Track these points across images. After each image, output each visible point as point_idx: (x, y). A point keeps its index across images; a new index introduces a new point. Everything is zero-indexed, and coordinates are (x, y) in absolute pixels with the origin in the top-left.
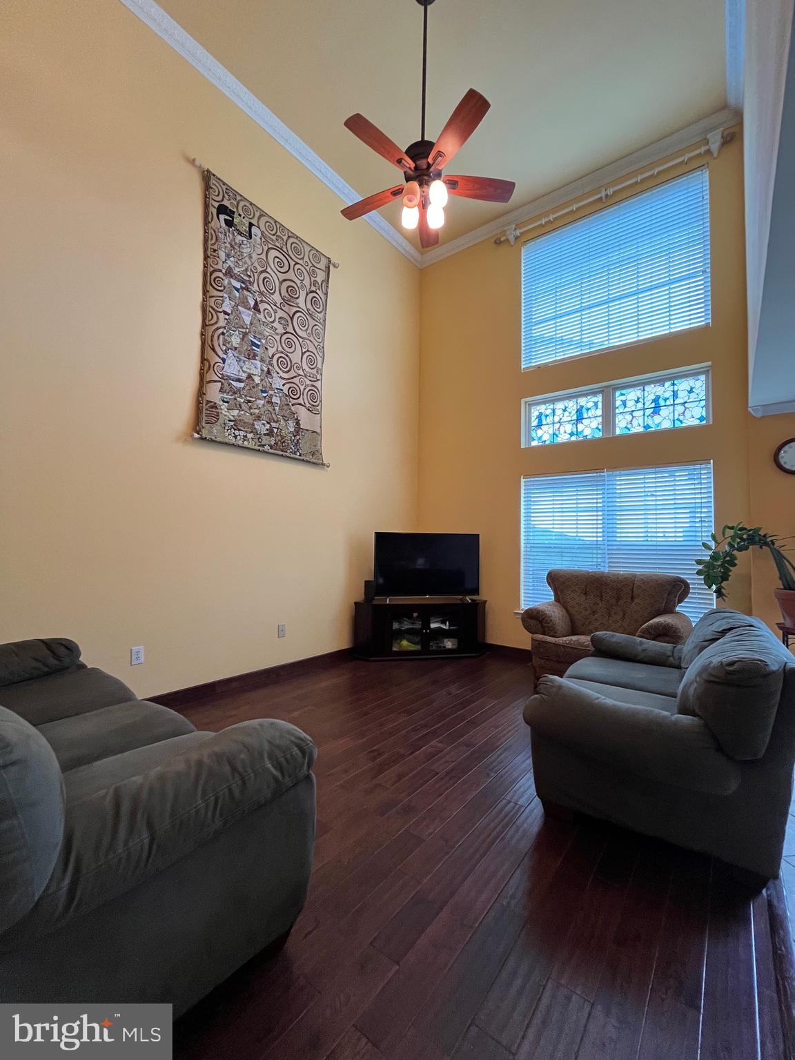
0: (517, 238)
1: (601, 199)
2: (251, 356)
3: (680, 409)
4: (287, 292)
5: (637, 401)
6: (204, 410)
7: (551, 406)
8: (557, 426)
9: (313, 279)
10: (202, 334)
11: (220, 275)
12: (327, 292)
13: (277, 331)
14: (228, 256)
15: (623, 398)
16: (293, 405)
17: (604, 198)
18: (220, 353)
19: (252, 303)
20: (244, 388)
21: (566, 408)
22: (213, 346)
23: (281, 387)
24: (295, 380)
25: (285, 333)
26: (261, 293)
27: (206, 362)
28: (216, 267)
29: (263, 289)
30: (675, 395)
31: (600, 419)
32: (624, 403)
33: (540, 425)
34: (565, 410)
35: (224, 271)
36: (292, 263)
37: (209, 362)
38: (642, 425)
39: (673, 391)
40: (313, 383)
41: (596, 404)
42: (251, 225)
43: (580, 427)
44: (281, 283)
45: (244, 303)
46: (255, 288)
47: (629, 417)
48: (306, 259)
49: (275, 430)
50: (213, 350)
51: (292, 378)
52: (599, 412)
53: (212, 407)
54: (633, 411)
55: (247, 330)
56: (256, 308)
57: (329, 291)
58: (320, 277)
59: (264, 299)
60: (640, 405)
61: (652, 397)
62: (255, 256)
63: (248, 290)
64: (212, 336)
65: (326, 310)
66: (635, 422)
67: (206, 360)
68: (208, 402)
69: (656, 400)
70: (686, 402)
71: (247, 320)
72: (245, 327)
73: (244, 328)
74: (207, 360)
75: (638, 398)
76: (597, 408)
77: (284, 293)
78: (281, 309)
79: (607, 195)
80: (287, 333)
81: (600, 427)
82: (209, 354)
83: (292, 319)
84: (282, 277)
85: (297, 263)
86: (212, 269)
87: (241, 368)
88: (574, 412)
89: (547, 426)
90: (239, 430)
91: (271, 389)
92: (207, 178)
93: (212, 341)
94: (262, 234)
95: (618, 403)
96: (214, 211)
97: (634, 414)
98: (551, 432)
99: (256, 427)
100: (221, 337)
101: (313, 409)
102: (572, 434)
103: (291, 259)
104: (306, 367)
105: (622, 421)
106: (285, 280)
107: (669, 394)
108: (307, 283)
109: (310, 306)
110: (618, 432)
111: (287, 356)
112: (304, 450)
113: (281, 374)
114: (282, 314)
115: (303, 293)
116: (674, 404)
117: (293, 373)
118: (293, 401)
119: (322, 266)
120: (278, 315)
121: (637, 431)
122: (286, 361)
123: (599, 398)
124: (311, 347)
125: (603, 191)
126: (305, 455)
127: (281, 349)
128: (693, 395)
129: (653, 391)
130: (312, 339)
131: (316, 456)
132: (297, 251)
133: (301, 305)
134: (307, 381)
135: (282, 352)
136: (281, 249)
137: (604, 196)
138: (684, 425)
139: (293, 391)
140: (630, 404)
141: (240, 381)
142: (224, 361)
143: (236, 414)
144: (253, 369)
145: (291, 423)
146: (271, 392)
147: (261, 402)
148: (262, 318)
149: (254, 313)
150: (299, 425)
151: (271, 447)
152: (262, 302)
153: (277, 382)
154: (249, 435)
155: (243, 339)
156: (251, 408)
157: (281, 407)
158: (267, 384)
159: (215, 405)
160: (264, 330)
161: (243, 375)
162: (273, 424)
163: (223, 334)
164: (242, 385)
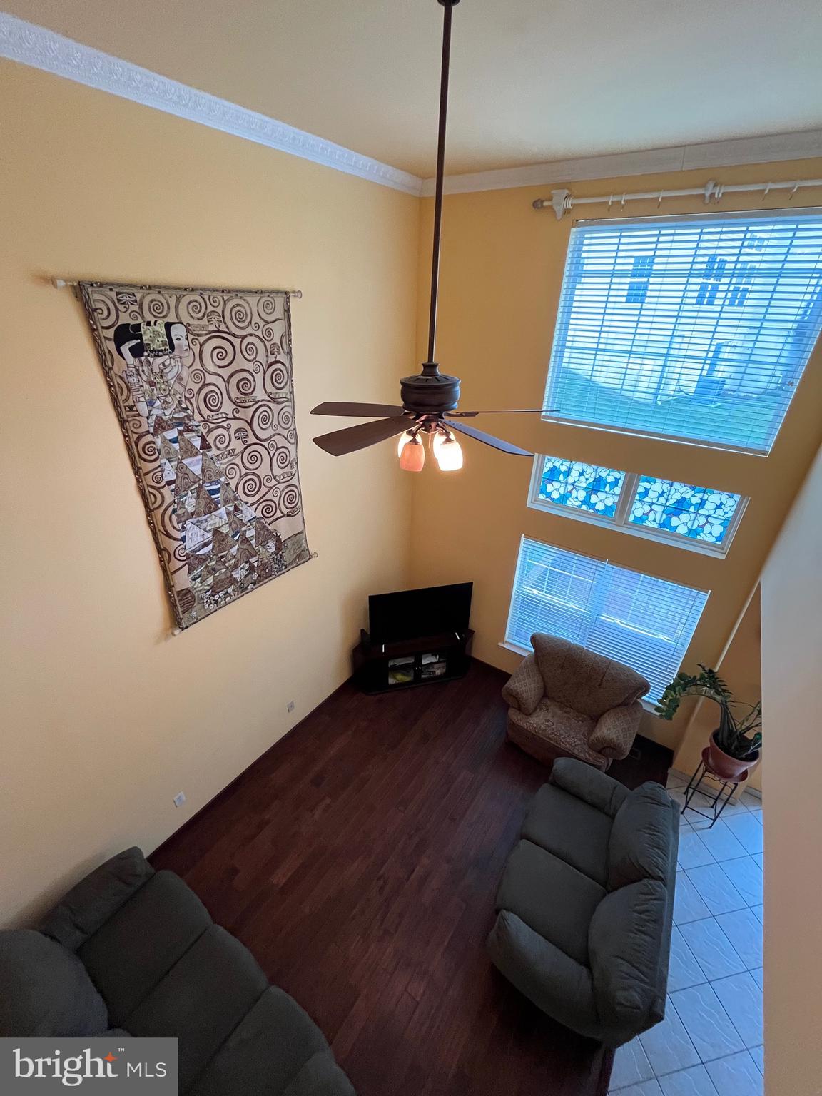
0: (567, 212)
1: (703, 195)
2: (211, 507)
3: (701, 520)
4: (239, 390)
5: (661, 495)
6: (177, 602)
7: (568, 464)
8: (570, 488)
9: (269, 344)
10: (150, 523)
11: (149, 438)
12: (290, 348)
13: (235, 453)
14: (151, 403)
15: (647, 485)
16: (269, 524)
17: (708, 198)
18: (178, 535)
19: (197, 443)
20: (213, 549)
21: (583, 471)
22: (166, 531)
23: (254, 515)
24: (269, 496)
25: (245, 448)
26: (206, 421)
27: (163, 552)
28: (140, 431)
29: (206, 413)
30: (701, 505)
31: (616, 499)
32: (647, 491)
33: (550, 480)
34: (582, 473)
35: (152, 430)
36: (236, 342)
37: (168, 551)
38: (658, 521)
39: (702, 499)
40: (289, 483)
41: (617, 480)
42: (168, 326)
43: (594, 499)
44: (227, 382)
45: (189, 451)
46: (198, 417)
47: (647, 508)
48: (256, 319)
49: (256, 564)
50: (169, 536)
51: (264, 495)
52: (617, 490)
53: (185, 594)
54: (653, 504)
55: (201, 482)
56: (205, 445)
57: (293, 346)
58: (278, 329)
59: (212, 426)
60: (662, 500)
61: (678, 496)
62: (185, 374)
63: (188, 430)
64: (163, 521)
65: (292, 377)
66: (651, 516)
67: (163, 550)
68: (178, 593)
69: (680, 502)
70: (709, 516)
71: (197, 469)
72: (197, 480)
73: (195, 483)
74: (165, 549)
75: (663, 492)
76: (617, 485)
77: (234, 394)
78: (236, 418)
79: (712, 195)
80: (248, 446)
81: (615, 507)
82: (165, 542)
83: (251, 425)
84: (226, 373)
85: (243, 338)
86: (135, 436)
87: (205, 530)
88: (591, 480)
89: (559, 484)
90: (218, 593)
91: (244, 525)
92: (81, 291)
93: (164, 527)
94: (188, 330)
95: (641, 489)
96: (111, 346)
97: (654, 507)
98: (562, 490)
99: (235, 576)
100: (174, 516)
101: (294, 510)
102: (583, 503)
103: (235, 336)
104: (277, 471)
105: (638, 510)
106: (232, 376)
107: (695, 500)
108: (261, 357)
109: (270, 388)
110: (631, 519)
111: (254, 474)
112: (288, 557)
113: (251, 500)
114: (235, 425)
115: (259, 377)
116: (696, 513)
117: (264, 490)
118: (269, 520)
119: (279, 313)
120: (232, 430)
121: (651, 525)
122: (253, 482)
123: (621, 475)
124: (280, 441)
125: (711, 185)
126: (291, 563)
127: (244, 471)
128: (720, 512)
129: (681, 491)
130: (280, 430)
131: (302, 556)
132: (240, 317)
133: (259, 394)
134: (282, 486)
135: (247, 474)
136: (219, 331)
137: (708, 194)
138: (698, 537)
139: (267, 509)
140: (652, 496)
141: (206, 545)
142: (183, 539)
143: (210, 580)
144: (220, 518)
145: (271, 546)
146: (243, 529)
147: (236, 547)
148: (214, 452)
149: (204, 454)
150: (278, 539)
151: (254, 583)
152: (210, 431)
153: (248, 513)
154: (230, 590)
155: (198, 497)
156: (225, 562)
157: (257, 537)
158: (237, 525)
159: (188, 591)
160: (223, 464)
161: (209, 536)
162: (252, 560)
163: (174, 511)
164: (210, 547)
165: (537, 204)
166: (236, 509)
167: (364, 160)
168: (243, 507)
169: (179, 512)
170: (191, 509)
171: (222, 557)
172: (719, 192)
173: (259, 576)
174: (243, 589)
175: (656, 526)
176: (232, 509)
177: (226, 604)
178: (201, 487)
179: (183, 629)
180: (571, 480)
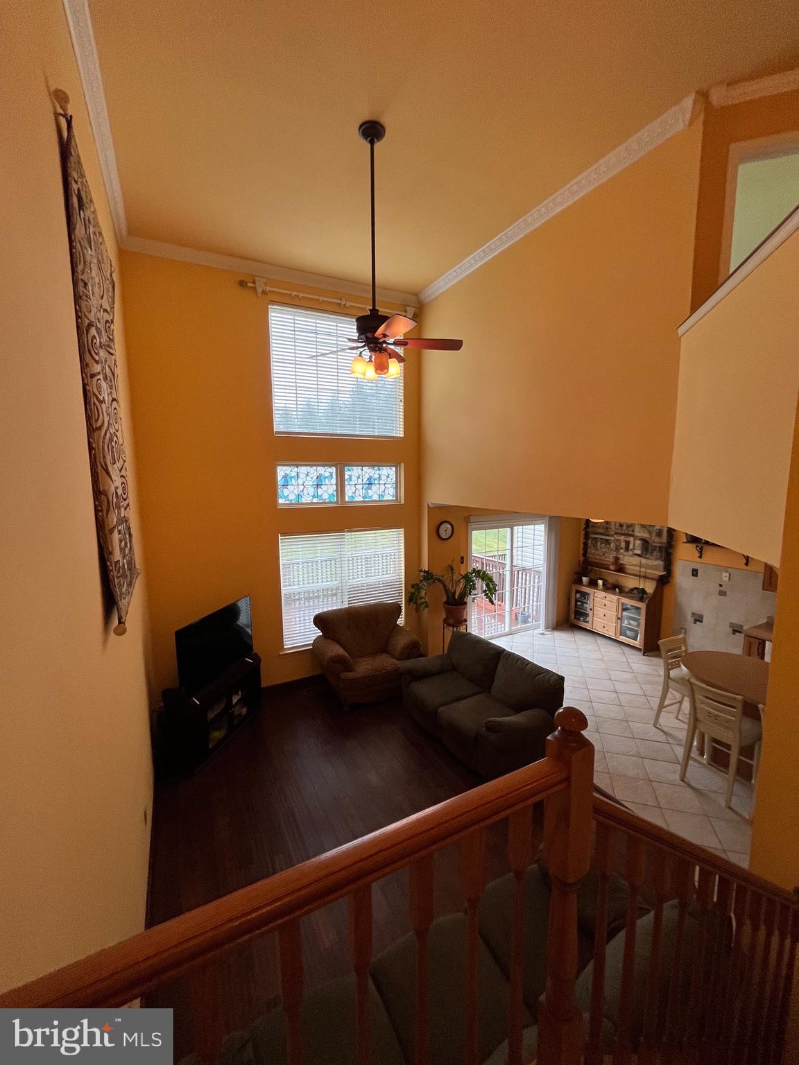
0: (264, 292)
1: (340, 304)
3: (382, 487)
5: (358, 478)
7: (296, 469)
8: (301, 487)
15: (349, 473)
17: (342, 307)
21: (308, 473)
30: (380, 478)
31: (335, 487)
32: (350, 476)
33: (285, 486)
38: (361, 495)
39: (379, 474)
41: (331, 474)
43: (320, 491)
47: (353, 488)
52: (334, 481)
54: (356, 484)
60: (360, 481)
61: (367, 476)
66: (357, 493)
69: (369, 479)
70: (385, 484)
74: (97, 483)
75: (359, 475)
76: (332, 478)
79: (345, 305)
81: (335, 493)
88: (315, 478)
89: (292, 487)
95: (347, 477)
97: (357, 486)
98: (296, 492)
102: (314, 497)
105: (349, 491)
107: (376, 476)
110: (347, 499)
116: (379, 484)
121: (358, 500)
123: (333, 470)
125: (343, 299)
128: (389, 479)
129: (368, 472)
137: (343, 303)
138: (384, 499)
140: (354, 478)
165: (242, 284)
175: (362, 499)
180: (300, 482)
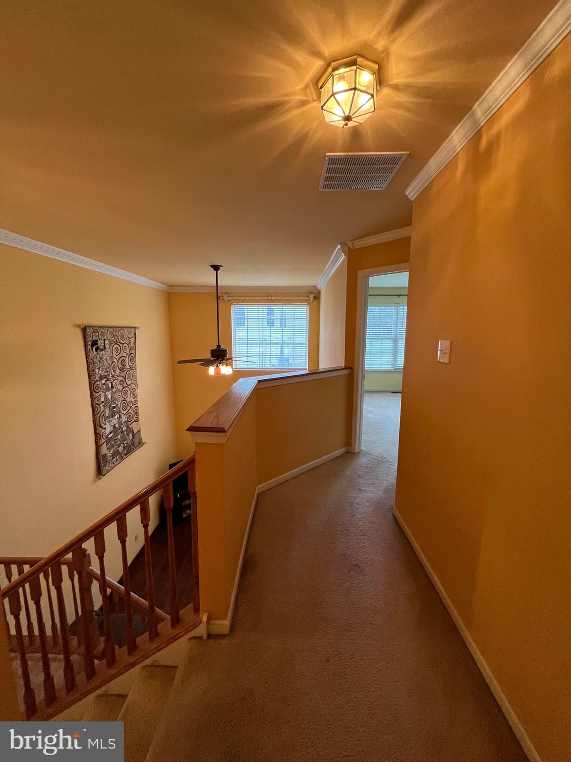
0: (229, 301)
2: (113, 415)
4: (121, 364)
6: (101, 461)
9: (130, 346)
10: (94, 421)
11: (98, 383)
12: (136, 348)
13: (120, 391)
14: (99, 369)
16: (130, 425)
18: (104, 426)
19: (110, 386)
22: (100, 425)
24: (130, 411)
28: (95, 380)
29: (113, 373)
35: (99, 379)
36: (121, 345)
40: (136, 405)
42: (105, 340)
44: (118, 361)
45: (108, 389)
46: (111, 375)
48: (127, 337)
49: (126, 445)
50: (101, 427)
53: (104, 457)
55: (111, 403)
56: (112, 387)
58: (132, 340)
59: (114, 378)
62: (108, 358)
63: (108, 380)
64: (99, 420)
65: (136, 359)
68: (102, 456)
71: (109, 397)
72: (109, 401)
73: (109, 403)
74: (99, 434)
77: (120, 366)
78: (121, 376)
80: (124, 388)
82: (98, 429)
83: (125, 379)
84: (118, 357)
85: (123, 344)
86: (94, 382)
87: (111, 425)
90: (114, 458)
92: (84, 330)
93: (99, 422)
94: (109, 342)
96: (90, 347)
99: (119, 450)
101: (137, 419)
103: (121, 343)
104: (133, 400)
106: (120, 358)
108: (128, 352)
109: (130, 364)
111: (125, 400)
112: (136, 444)
113: (125, 412)
114: (120, 378)
115: (127, 359)
117: (129, 408)
118: (130, 423)
119: (132, 335)
120: (119, 381)
122: (126, 404)
124: (133, 386)
125: (270, 297)
126: (137, 446)
127: (123, 399)
130: (133, 381)
131: (141, 443)
132: (123, 337)
133: (128, 367)
134: (134, 406)
135: (123, 400)
136: (117, 342)
137: (270, 299)
139: (129, 417)
141: (111, 433)
142: (105, 429)
143: (112, 452)
144: (115, 421)
145: (131, 435)
146: (122, 426)
147: (119, 436)
148: (114, 390)
149: (112, 390)
150: (133, 433)
151: (125, 455)
152: (113, 381)
153: (124, 419)
154: (118, 457)
155: (109, 410)
156: (116, 442)
157: (126, 430)
158: (120, 424)
159: (105, 455)
160: (116, 396)
161: (112, 428)
162: (125, 442)
163: (104, 415)
164: (112, 434)
166: (120, 417)
167: (154, 282)
168: (122, 416)
169: (105, 415)
170: (107, 415)
171: (115, 439)
172: (273, 298)
173: (127, 451)
174: (122, 458)
176: (118, 416)
177: (117, 465)
178: (110, 405)
179: (104, 476)
